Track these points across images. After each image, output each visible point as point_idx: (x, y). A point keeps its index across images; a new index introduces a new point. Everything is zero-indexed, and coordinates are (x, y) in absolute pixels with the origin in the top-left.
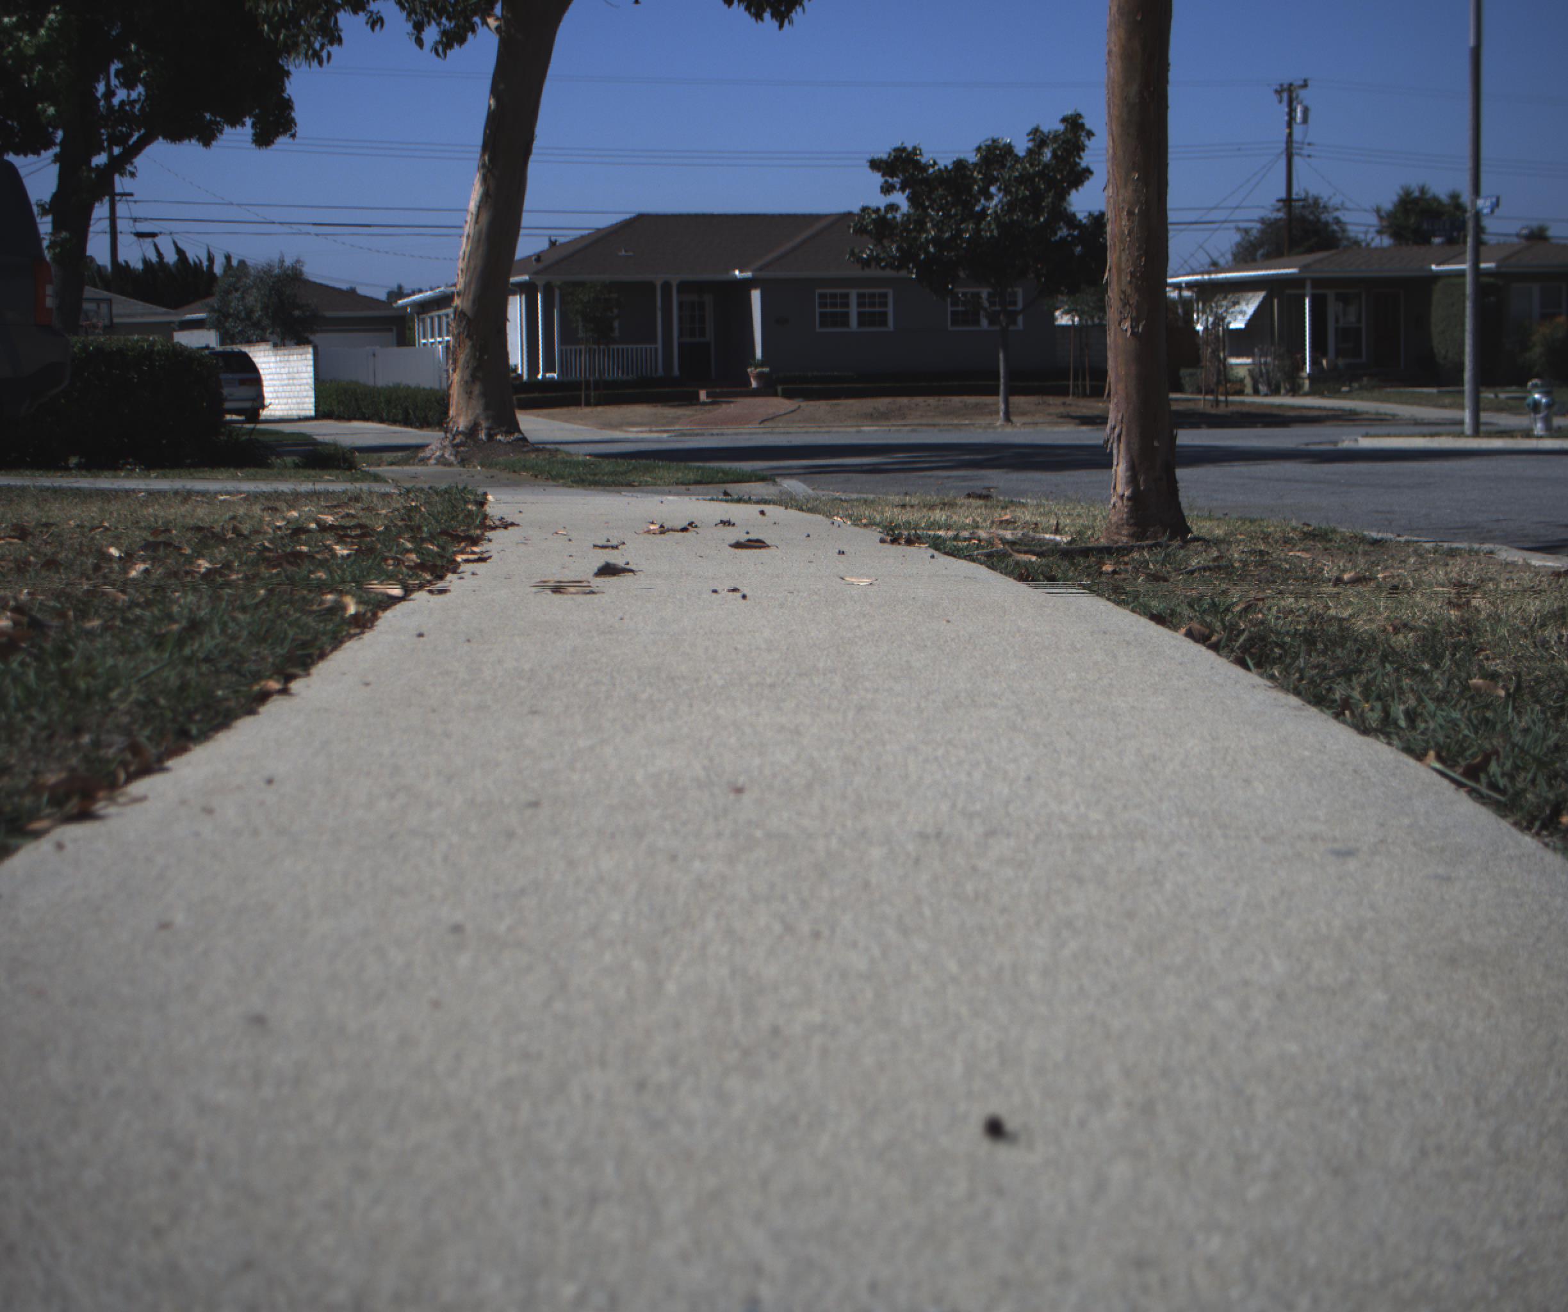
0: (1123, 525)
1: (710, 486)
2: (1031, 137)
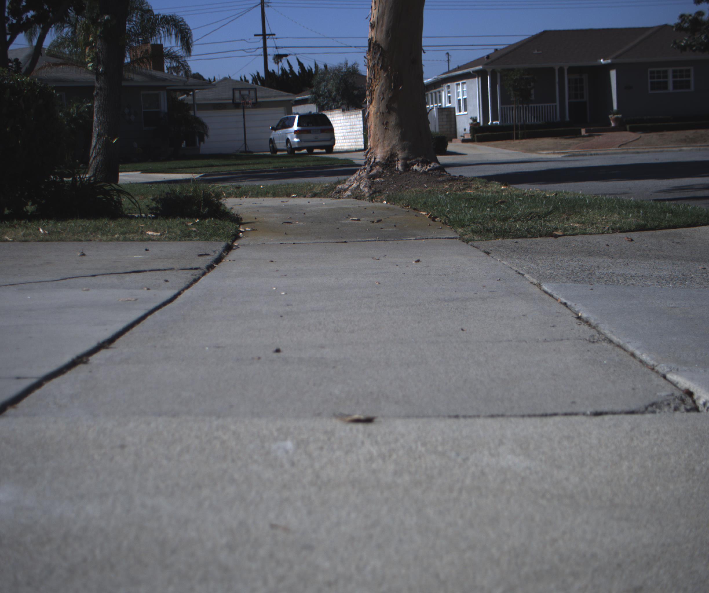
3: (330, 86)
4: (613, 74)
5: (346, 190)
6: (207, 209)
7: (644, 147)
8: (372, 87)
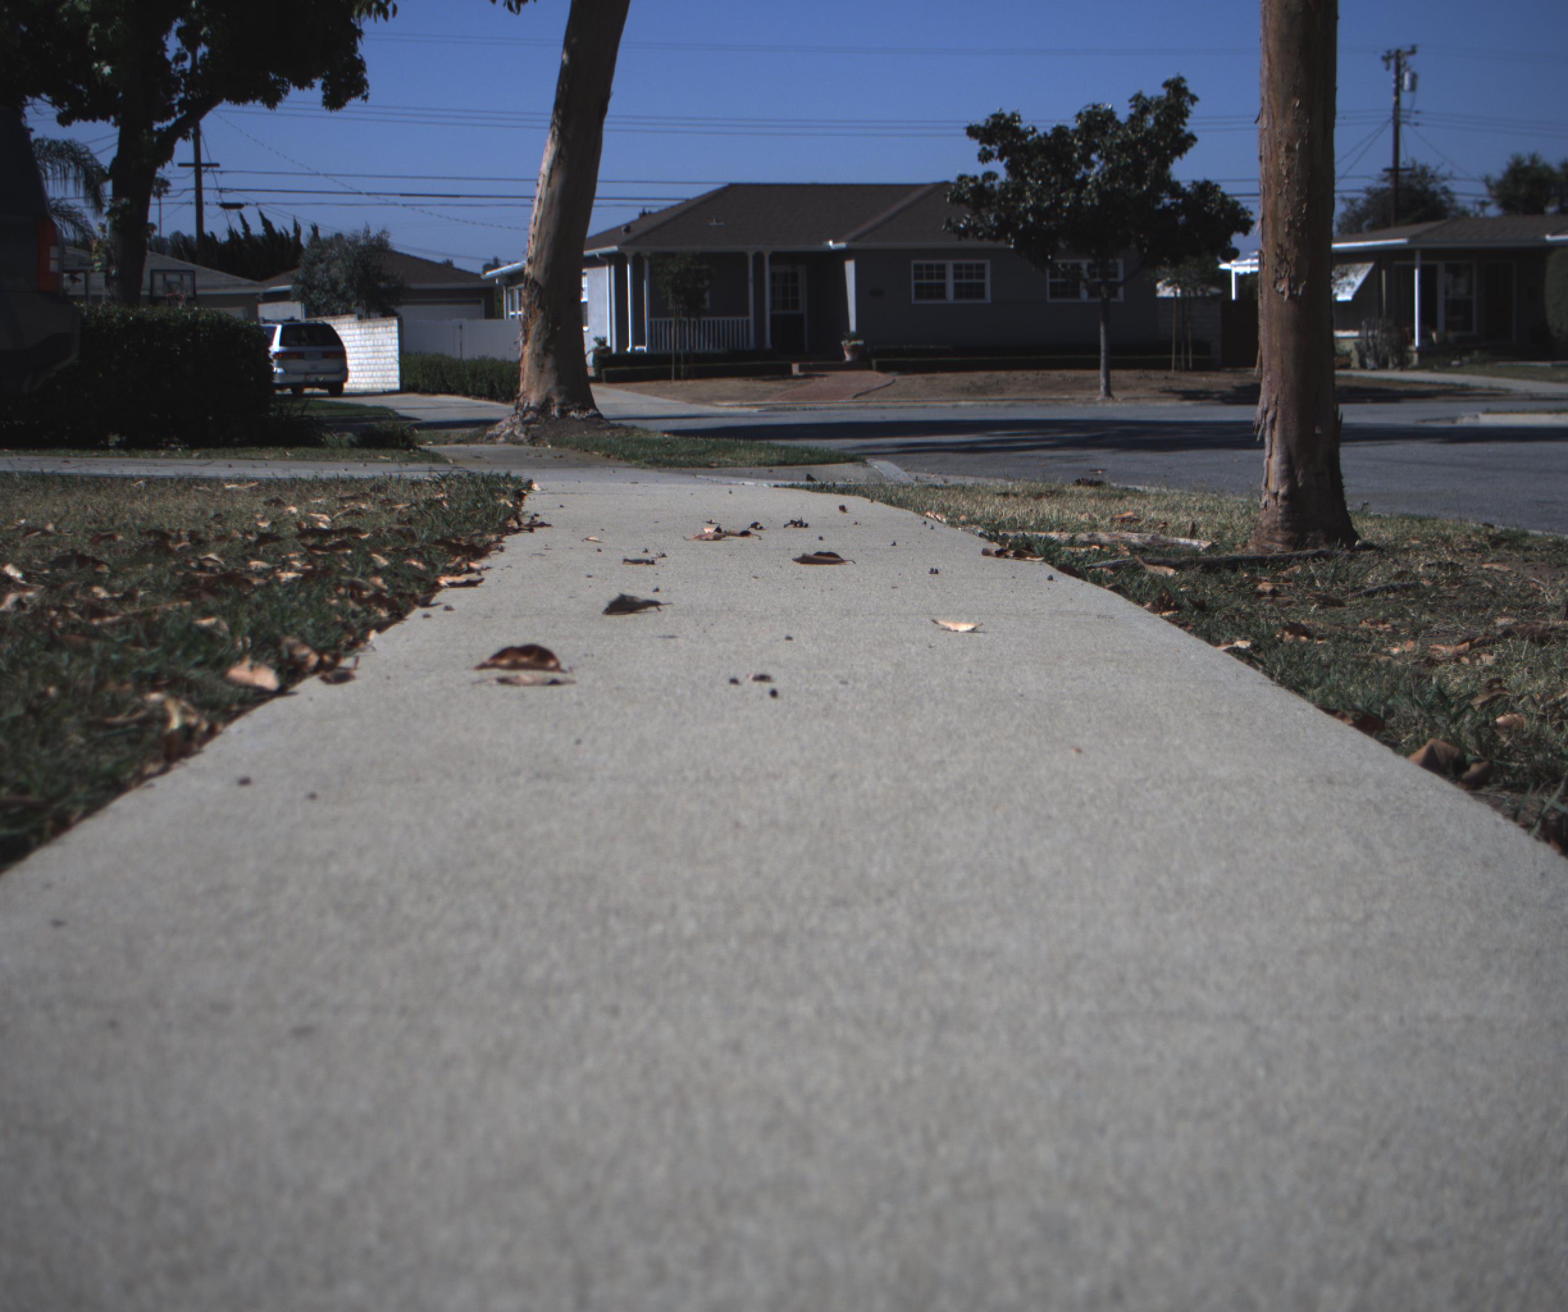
0: (1276, 529)
1: (795, 467)
2: (1133, 103)
4: (850, 267)
5: (498, 436)
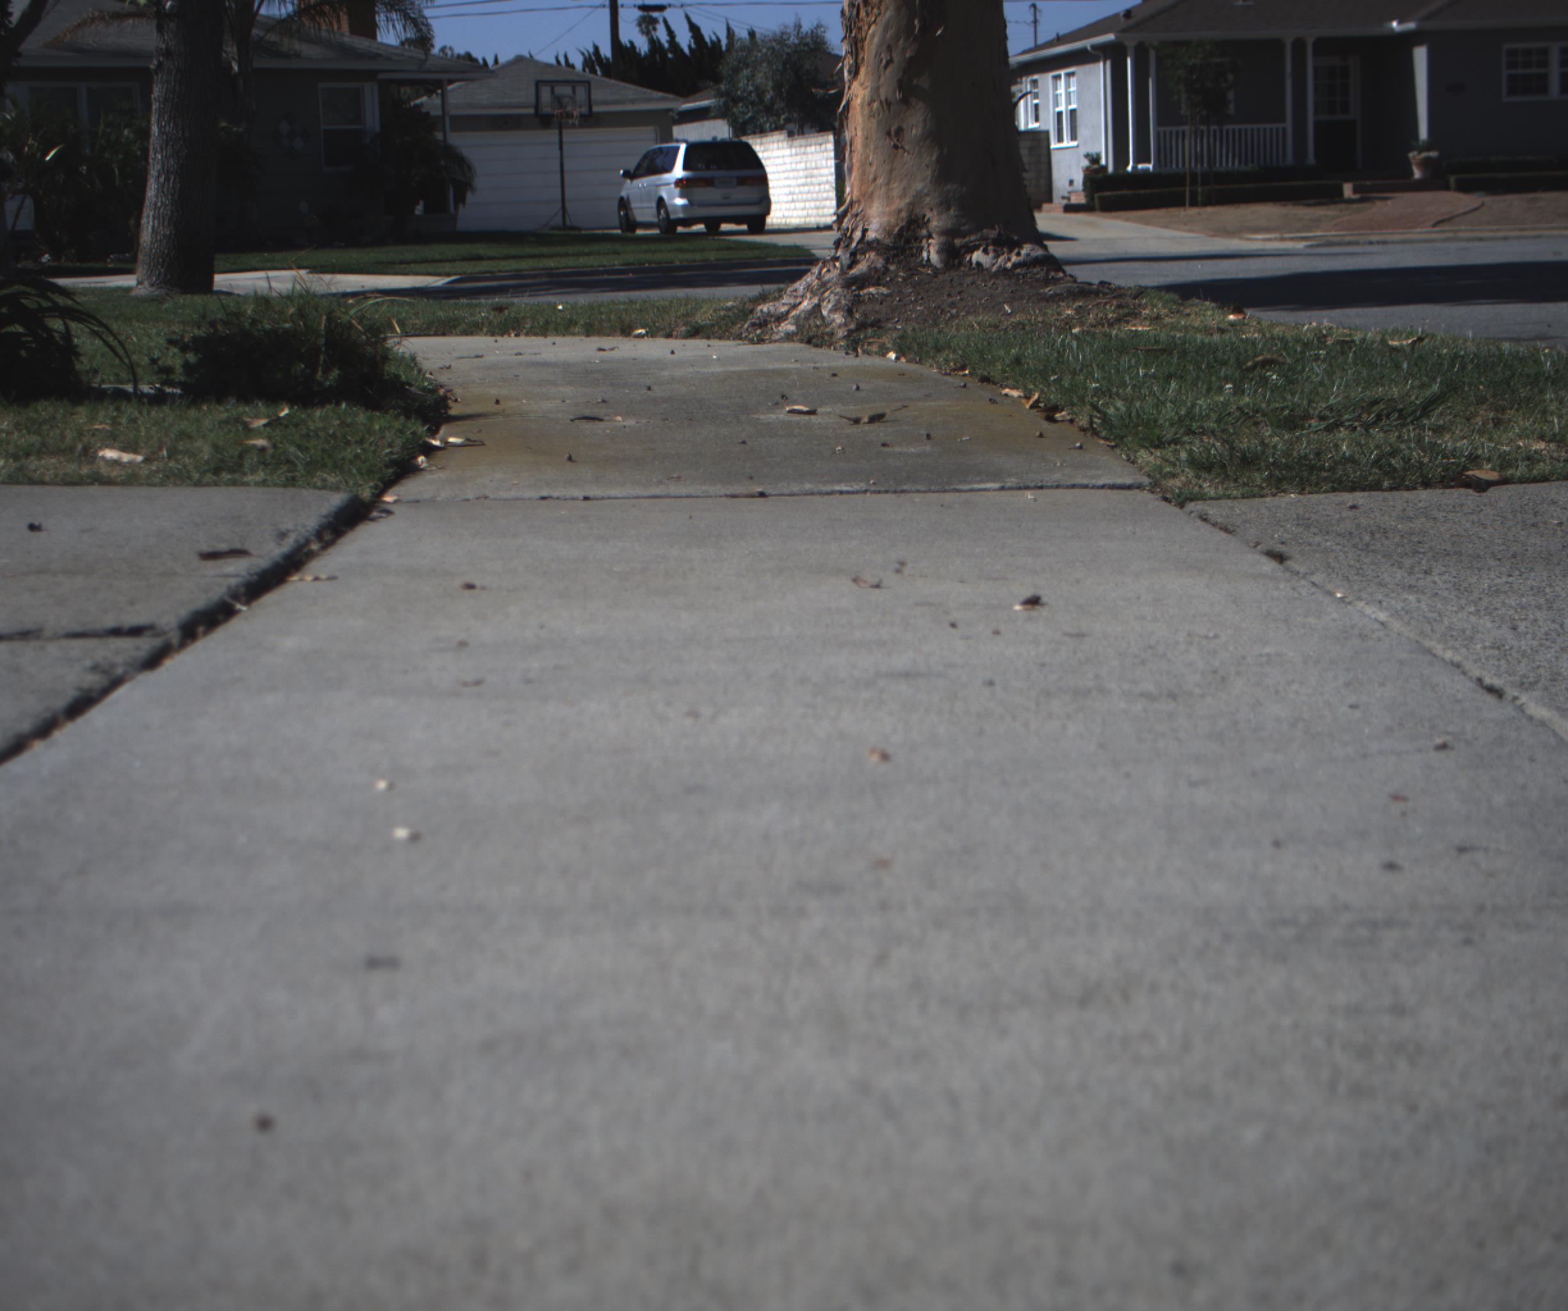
3: (759, 79)
4: (1420, 55)
5: (781, 318)
6: (335, 373)
7: (1495, 227)
8: (860, 29)
